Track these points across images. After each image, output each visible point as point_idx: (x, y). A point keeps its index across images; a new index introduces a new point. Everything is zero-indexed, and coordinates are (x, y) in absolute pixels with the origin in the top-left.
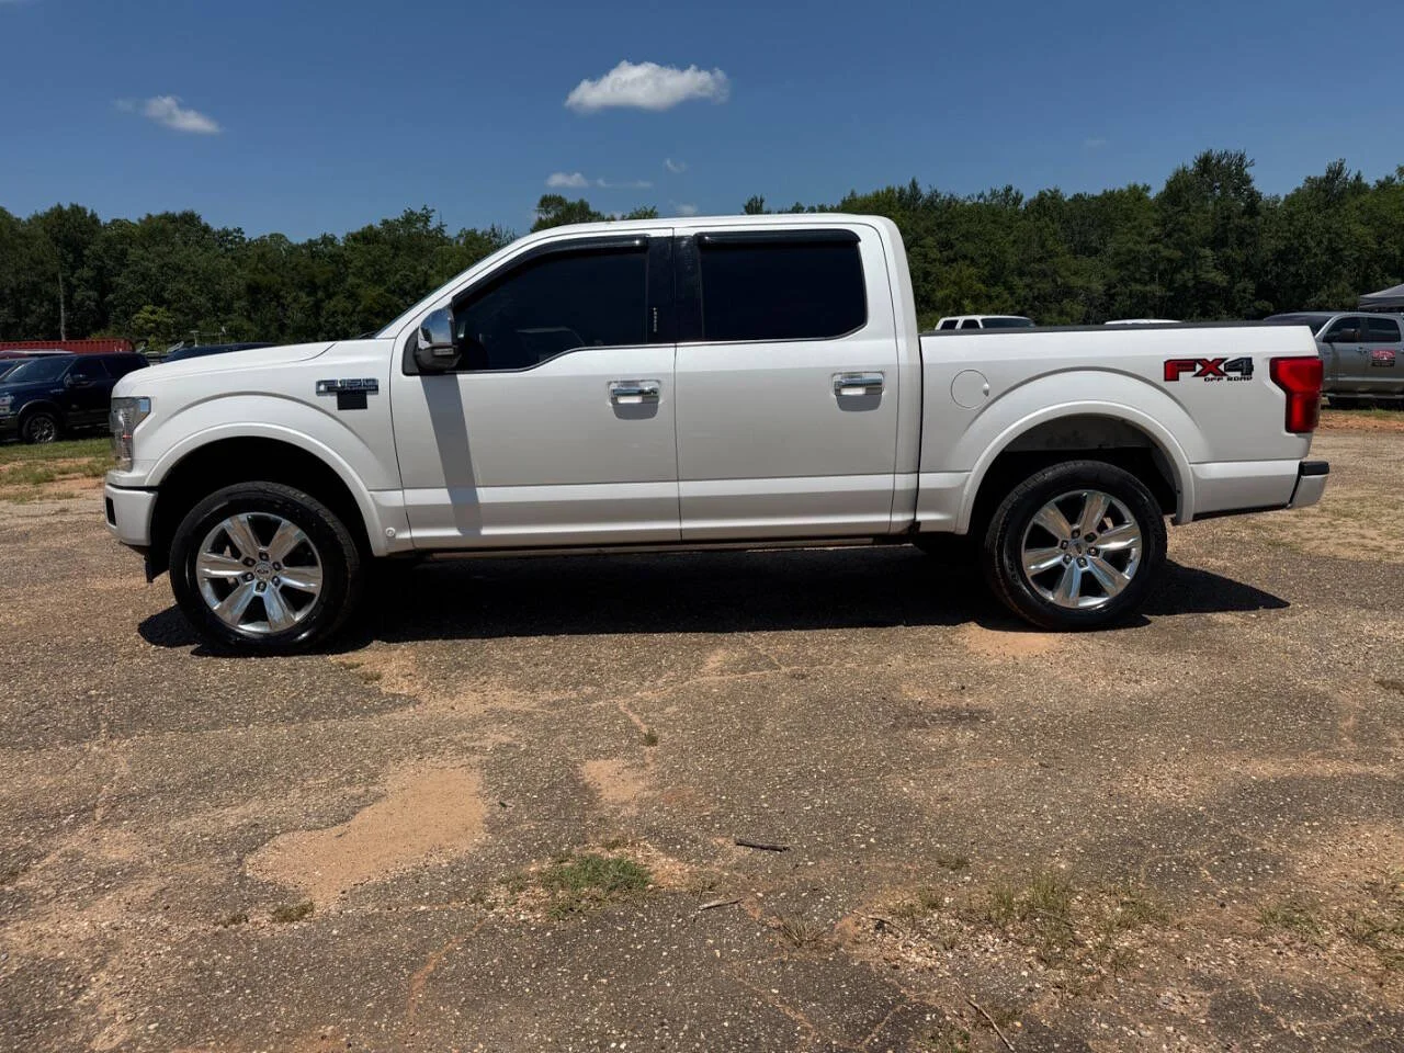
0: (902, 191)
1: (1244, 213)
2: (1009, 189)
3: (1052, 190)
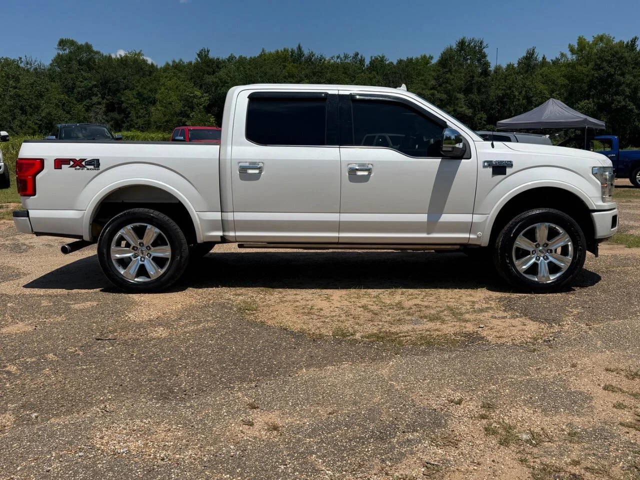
0: (293, 52)
1: (481, 74)
2: (357, 54)
3: (381, 56)
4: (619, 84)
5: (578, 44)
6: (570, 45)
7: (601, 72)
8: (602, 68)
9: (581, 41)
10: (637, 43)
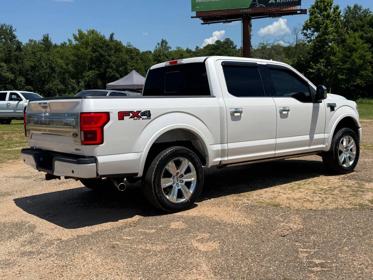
4: (109, 62)
5: (79, 35)
6: (73, 34)
7: (97, 53)
8: (98, 51)
9: (80, 33)
10: (114, 37)
